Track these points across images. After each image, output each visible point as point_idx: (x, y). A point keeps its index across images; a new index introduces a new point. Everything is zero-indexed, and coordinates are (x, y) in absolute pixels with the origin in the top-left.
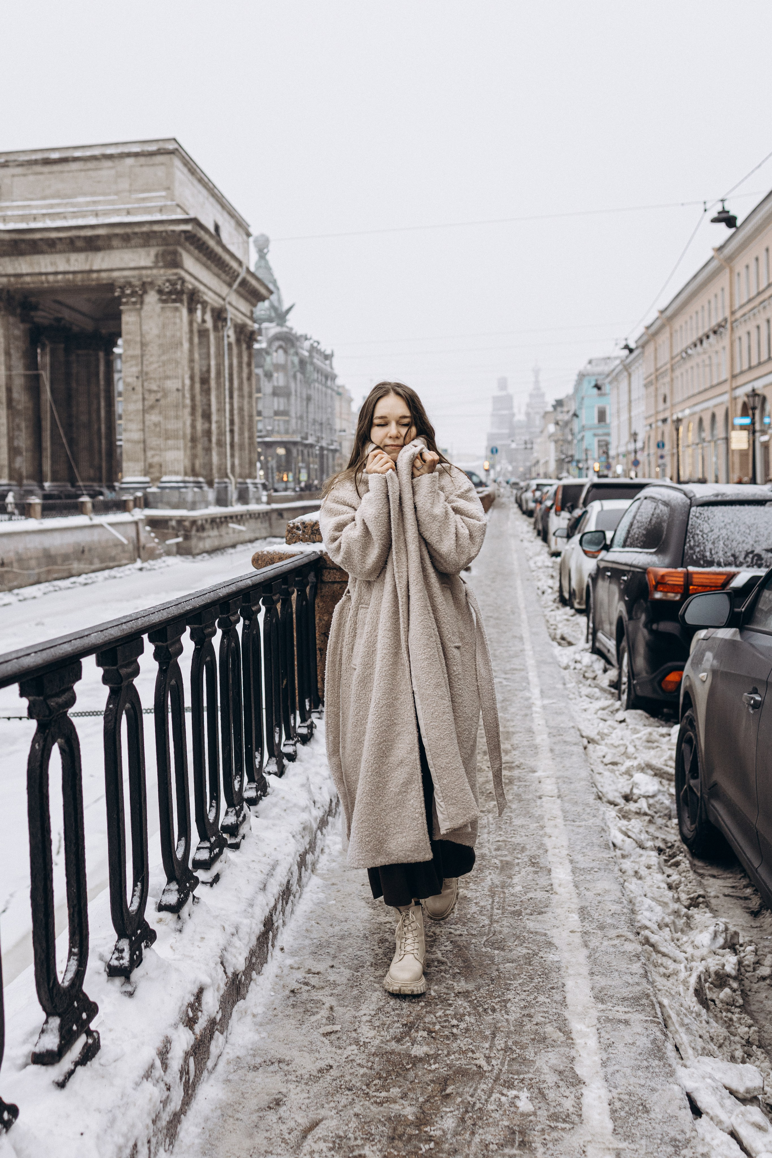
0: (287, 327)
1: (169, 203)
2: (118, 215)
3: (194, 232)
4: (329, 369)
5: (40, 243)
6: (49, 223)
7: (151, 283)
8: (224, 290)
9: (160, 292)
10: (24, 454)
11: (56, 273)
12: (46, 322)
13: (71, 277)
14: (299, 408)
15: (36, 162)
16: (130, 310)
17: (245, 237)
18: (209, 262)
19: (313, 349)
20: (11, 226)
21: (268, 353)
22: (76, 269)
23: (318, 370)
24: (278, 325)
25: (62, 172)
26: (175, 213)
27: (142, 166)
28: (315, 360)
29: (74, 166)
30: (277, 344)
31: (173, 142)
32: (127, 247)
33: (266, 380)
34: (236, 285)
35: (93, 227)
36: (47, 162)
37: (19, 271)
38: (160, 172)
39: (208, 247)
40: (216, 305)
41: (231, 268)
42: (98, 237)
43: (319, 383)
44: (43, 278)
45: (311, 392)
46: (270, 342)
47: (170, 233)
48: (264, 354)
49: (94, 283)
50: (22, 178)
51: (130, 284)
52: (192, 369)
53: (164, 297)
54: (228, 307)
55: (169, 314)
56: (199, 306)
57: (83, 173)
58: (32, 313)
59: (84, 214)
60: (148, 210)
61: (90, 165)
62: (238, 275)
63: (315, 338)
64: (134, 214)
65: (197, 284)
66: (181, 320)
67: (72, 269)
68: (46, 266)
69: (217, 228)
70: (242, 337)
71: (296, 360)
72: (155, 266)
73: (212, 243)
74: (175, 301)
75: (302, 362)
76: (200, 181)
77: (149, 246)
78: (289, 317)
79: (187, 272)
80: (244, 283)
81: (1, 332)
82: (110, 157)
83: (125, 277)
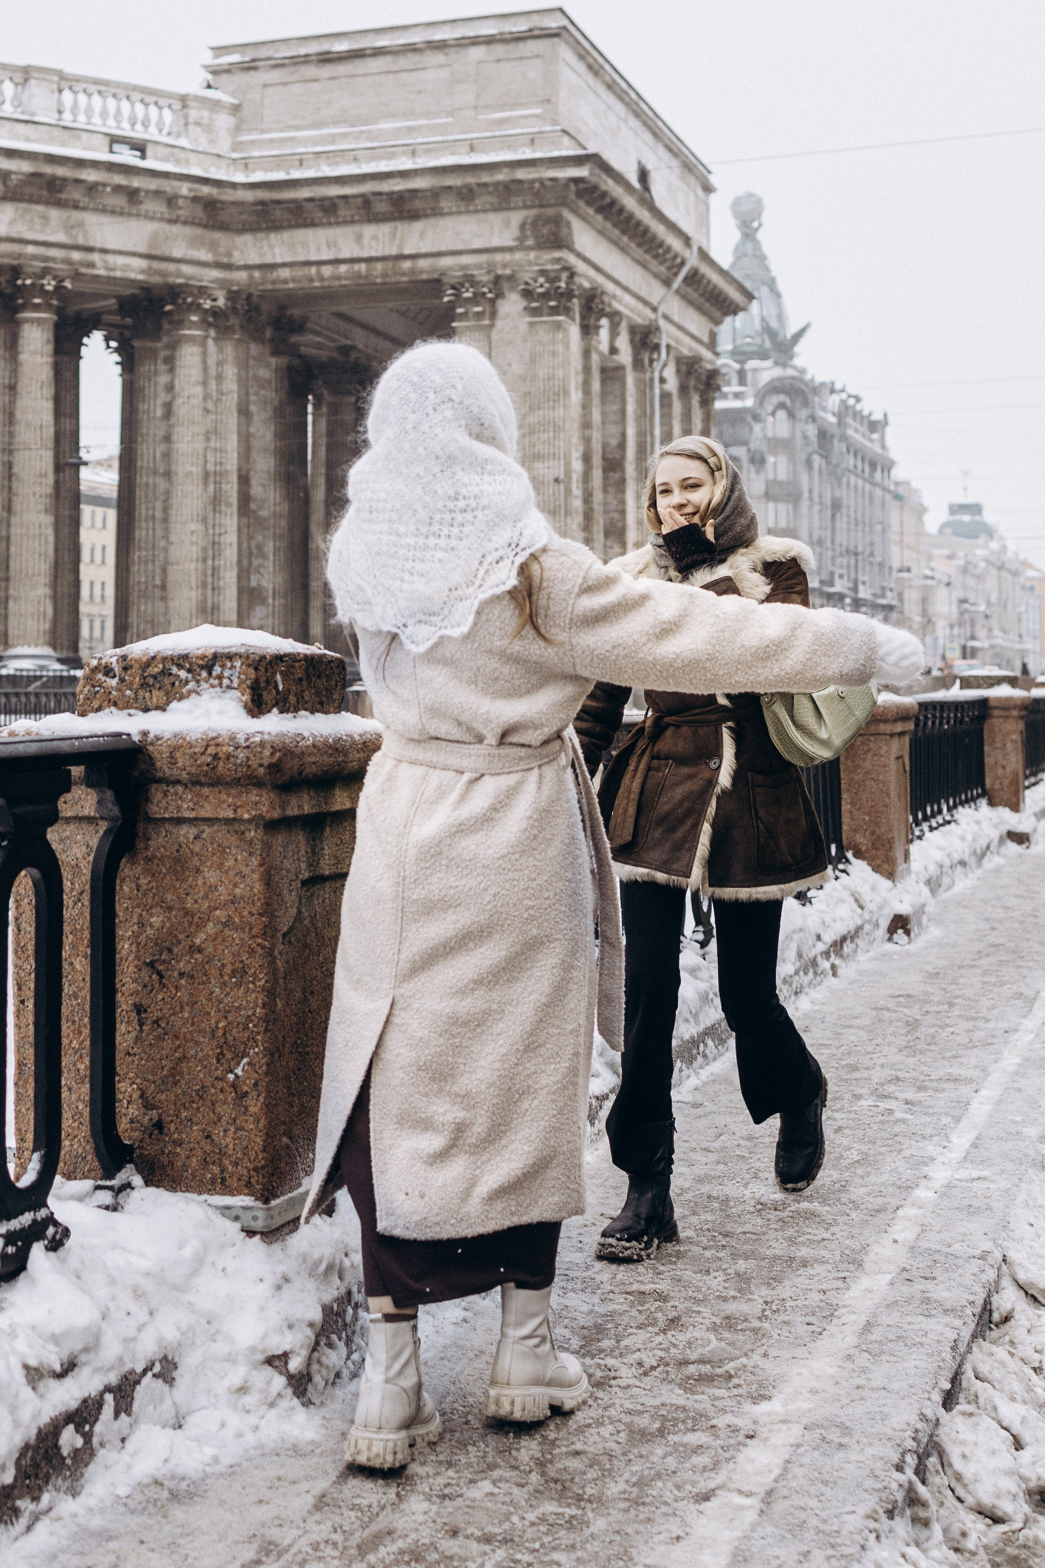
0: (795, 368)
1: (549, 128)
2: (453, 154)
3: (594, 180)
4: (879, 450)
5: (308, 206)
6: (327, 171)
7: (511, 278)
8: (655, 291)
9: (527, 294)
10: (270, 601)
11: (337, 262)
12: (324, 355)
13: (363, 267)
14: (816, 523)
15: (306, 60)
16: (469, 329)
17: (700, 192)
18: (625, 239)
19: (845, 412)
20: (258, 176)
21: (756, 418)
22: (373, 254)
23: (857, 452)
24: (776, 363)
25: (353, 76)
26: (558, 146)
27: (499, 60)
28: (850, 432)
29: (375, 64)
30: (775, 400)
31: (559, 14)
32: (468, 212)
33: (752, 469)
34: (678, 282)
35: (404, 174)
36: (326, 59)
37: (269, 260)
38: (533, 71)
39: (622, 210)
40: (640, 321)
41: (669, 249)
42: (414, 192)
43: (857, 476)
44: (313, 270)
45: (841, 493)
46: (761, 397)
47: (548, 183)
48: (749, 419)
49: (405, 279)
50: (280, 88)
51: (471, 280)
52: (587, 441)
53: (534, 305)
54: (662, 323)
55: (543, 335)
56: (604, 322)
57: (391, 77)
58: (295, 339)
59: (389, 152)
60: (508, 142)
61: (403, 62)
62: (683, 263)
63: (851, 390)
64: (483, 151)
65: (600, 279)
66: (568, 347)
67: (365, 254)
68: (319, 249)
69: (643, 176)
70: (692, 382)
71: (812, 431)
72: (521, 248)
73: (630, 203)
74: (554, 311)
75: (824, 435)
76: (611, 86)
77: (509, 209)
78: (797, 349)
79: (579, 255)
80: (694, 278)
81: (231, 372)
82: (441, 46)
83: (463, 267)
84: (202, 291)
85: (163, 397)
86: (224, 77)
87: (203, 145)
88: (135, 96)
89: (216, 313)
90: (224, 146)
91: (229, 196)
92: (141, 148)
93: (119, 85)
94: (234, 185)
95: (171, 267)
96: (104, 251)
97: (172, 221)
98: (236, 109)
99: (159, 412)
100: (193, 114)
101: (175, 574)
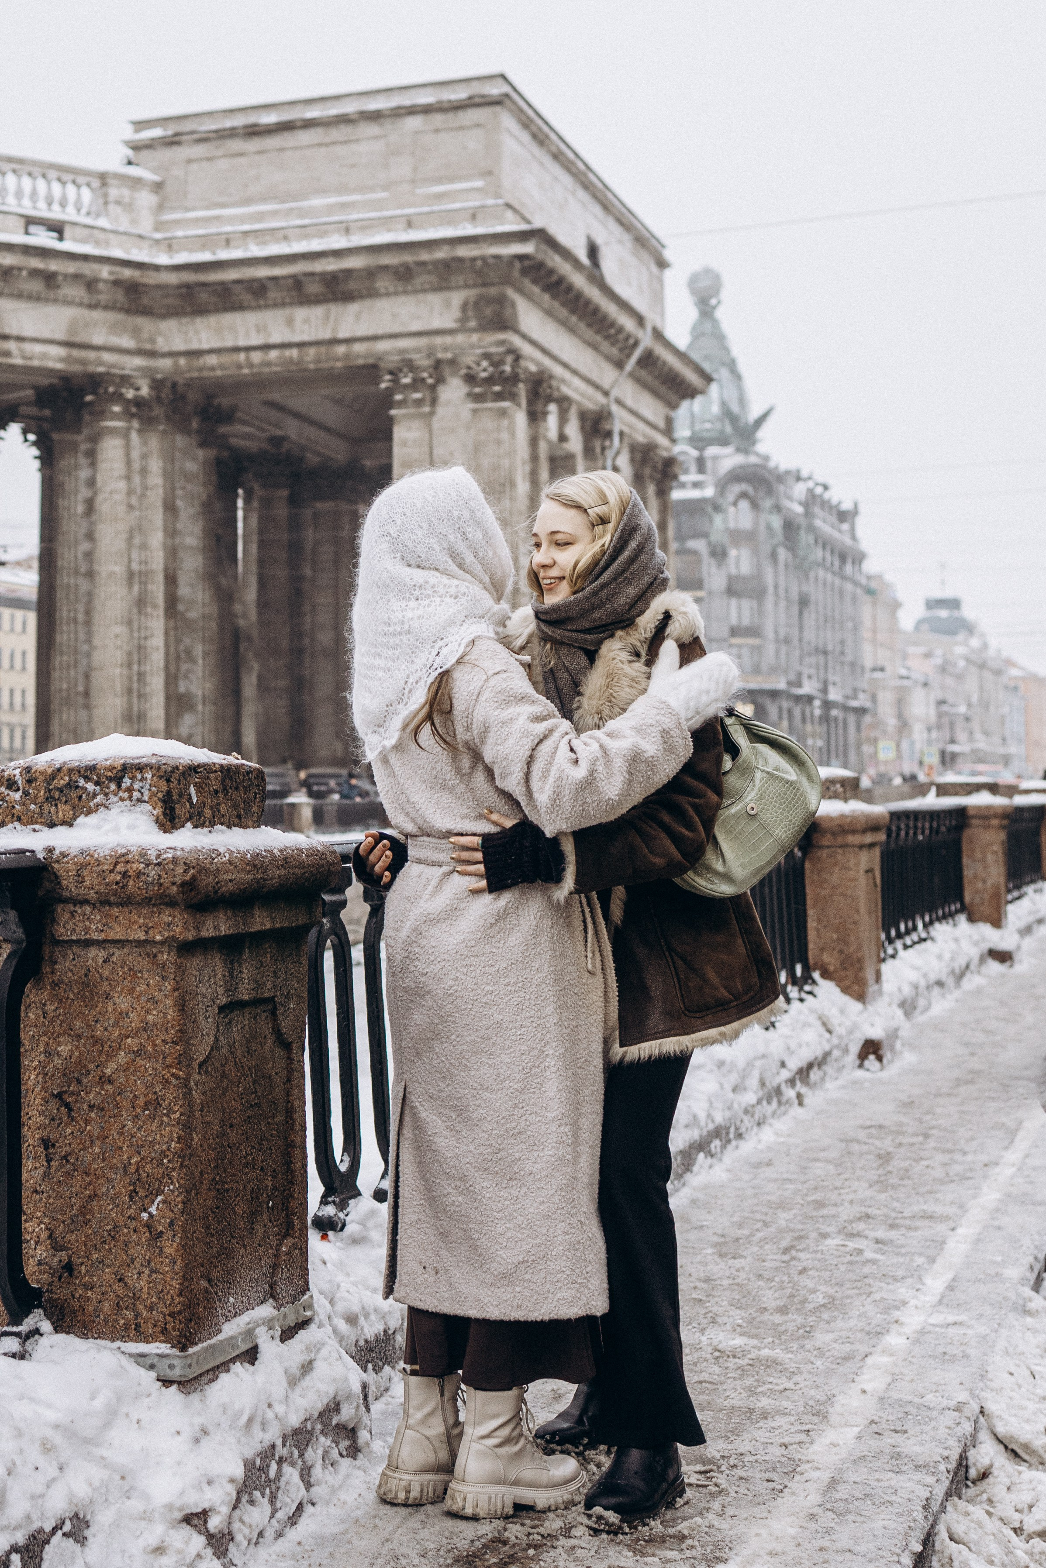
0: (758, 454)
1: (491, 202)
2: (389, 230)
3: (540, 257)
4: (848, 541)
5: (237, 288)
6: (255, 251)
7: (453, 362)
8: (607, 375)
9: (470, 379)
10: (200, 707)
11: (266, 347)
12: (253, 446)
13: (294, 353)
14: (782, 619)
15: (231, 133)
16: (409, 417)
17: (654, 268)
18: (574, 319)
19: (812, 500)
20: (183, 258)
21: (717, 508)
22: (305, 338)
23: (825, 543)
24: (738, 450)
25: (282, 149)
26: (502, 221)
27: (437, 131)
28: (818, 523)
29: (305, 137)
30: (736, 489)
31: (500, 81)
32: (405, 292)
33: (713, 562)
34: (630, 364)
35: (337, 254)
36: (254, 132)
37: (195, 346)
38: (473, 141)
39: (570, 288)
40: (590, 406)
41: (621, 330)
42: (348, 273)
43: (826, 569)
44: (242, 356)
45: (809, 588)
46: (722, 486)
47: (491, 261)
48: (709, 509)
49: (339, 364)
50: (205, 165)
51: (410, 365)
53: (478, 390)
54: (615, 408)
55: (488, 422)
56: (552, 408)
57: (323, 150)
58: (223, 429)
59: (321, 230)
60: (448, 217)
61: (336, 134)
62: (636, 344)
63: (819, 478)
64: (421, 227)
65: (547, 362)
66: (513, 434)
67: (297, 338)
68: (247, 334)
69: (593, 251)
70: (647, 471)
71: (777, 522)
72: (463, 330)
73: (578, 280)
74: (499, 397)
75: (790, 527)
76: (557, 156)
77: (449, 288)
78: (761, 434)
79: (525, 337)
80: (648, 360)
81: (156, 465)
82: (375, 116)
83: (401, 352)
84: (125, 380)
85: (84, 493)
86: (145, 153)
87: (124, 225)
88: (53, 174)
89: (139, 403)
90: (146, 226)
91: (152, 278)
92: (58, 228)
93: (35, 163)
94: (157, 268)
95: (91, 355)
96: (20, 339)
97: (92, 307)
98: (158, 187)
99: (80, 509)
100: (114, 192)
101: (98, 680)
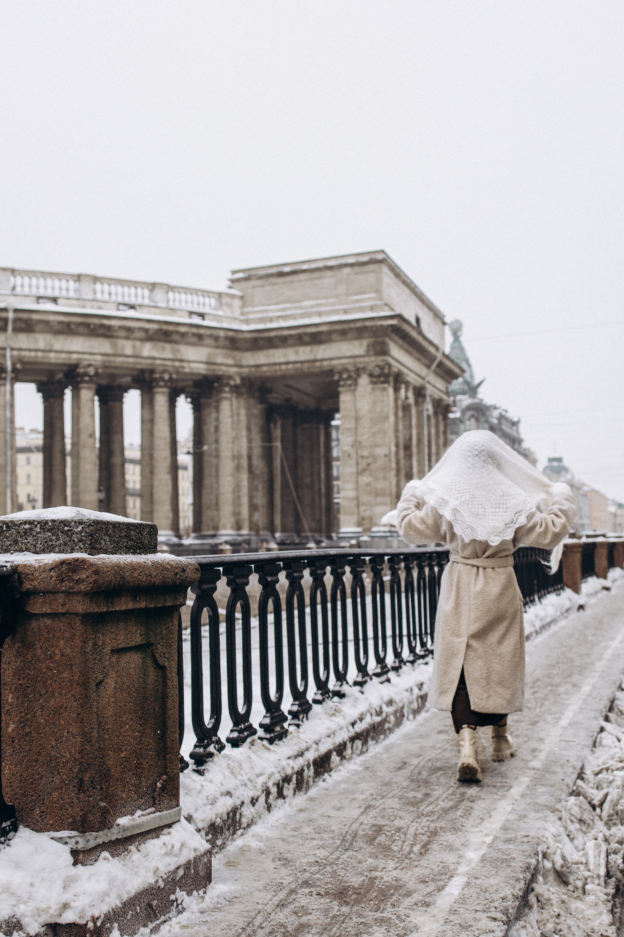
0: (478, 399)
1: (378, 303)
2: (337, 315)
3: (399, 325)
4: (515, 434)
5: (275, 340)
6: (283, 324)
7: (364, 369)
8: (424, 371)
9: (371, 375)
10: (261, 509)
11: (287, 363)
12: (278, 402)
15: (271, 275)
16: (347, 391)
17: (441, 325)
18: (411, 349)
19: (501, 417)
20: (252, 327)
21: (461, 421)
22: (303, 359)
23: (506, 435)
24: (470, 397)
25: (292, 282)
26: (383, 310)
27: (356, 273)
28: (503, 426)
29: (302, 277)
30: (469, 413)
31: (382, 253)
32: (344, 340)
34: (434, 367)
35: (317, 325)
36: (281, 274)
37: (258, 363)
38: (371, 278)
39: (410, 337)
40: (417, 384)
41: (429, 353)
42: (321, 333)
44: (277, 367)
46: (463, 412)
47: (379, 327)
48: (458, 422)
49: (317, 370)
50: (261, 288)
51: (346, 370)
52: (397, 438)
54: (427, 385)
55: (378, 393)
56: (403, 386)
57: (309, 282)
58: (268, 396)
59: (309, 315)
61: (314, 275)
62: (435, 359)
63: (503, 407)
64: (350, 314)
65: (401, 368)
66: (388, 398)
67: (299, 359)
68: (279, 358)
69: (417, 320)
70: (439, 410)
72: (367, 354)
73: (414, 334)
74: (383, 382)
76: (403, 282)
77: (362, 338)
78: (479, 390)
79: (393, 358)
80: (440, 365)
81: (243, 412)
82: (331, 268)
83: (343, 364)
84: (230, 377)
85: (214, 423)
86: (236, 284)
87: (228, 313)
88: (200, 293)
89: (236, 387)
90: (237, 313)
91: (240, 336)
92: (202, 316)
93: (193, 289)
94: (242, 331)
95: (216, 367)
96: (189, 361)
97: (217, 347)
98: (242, 298)
99: (212, 430)
100: (225, 300)
101: (222, 499)
